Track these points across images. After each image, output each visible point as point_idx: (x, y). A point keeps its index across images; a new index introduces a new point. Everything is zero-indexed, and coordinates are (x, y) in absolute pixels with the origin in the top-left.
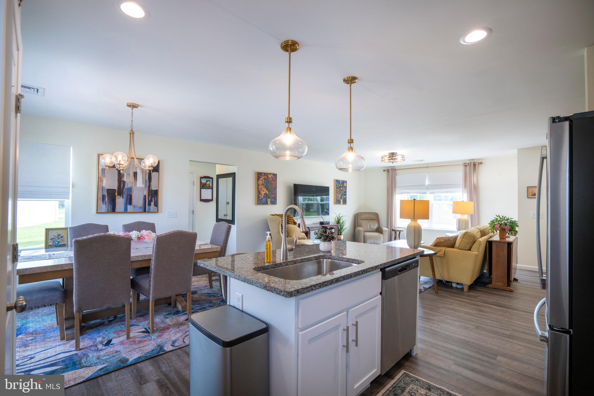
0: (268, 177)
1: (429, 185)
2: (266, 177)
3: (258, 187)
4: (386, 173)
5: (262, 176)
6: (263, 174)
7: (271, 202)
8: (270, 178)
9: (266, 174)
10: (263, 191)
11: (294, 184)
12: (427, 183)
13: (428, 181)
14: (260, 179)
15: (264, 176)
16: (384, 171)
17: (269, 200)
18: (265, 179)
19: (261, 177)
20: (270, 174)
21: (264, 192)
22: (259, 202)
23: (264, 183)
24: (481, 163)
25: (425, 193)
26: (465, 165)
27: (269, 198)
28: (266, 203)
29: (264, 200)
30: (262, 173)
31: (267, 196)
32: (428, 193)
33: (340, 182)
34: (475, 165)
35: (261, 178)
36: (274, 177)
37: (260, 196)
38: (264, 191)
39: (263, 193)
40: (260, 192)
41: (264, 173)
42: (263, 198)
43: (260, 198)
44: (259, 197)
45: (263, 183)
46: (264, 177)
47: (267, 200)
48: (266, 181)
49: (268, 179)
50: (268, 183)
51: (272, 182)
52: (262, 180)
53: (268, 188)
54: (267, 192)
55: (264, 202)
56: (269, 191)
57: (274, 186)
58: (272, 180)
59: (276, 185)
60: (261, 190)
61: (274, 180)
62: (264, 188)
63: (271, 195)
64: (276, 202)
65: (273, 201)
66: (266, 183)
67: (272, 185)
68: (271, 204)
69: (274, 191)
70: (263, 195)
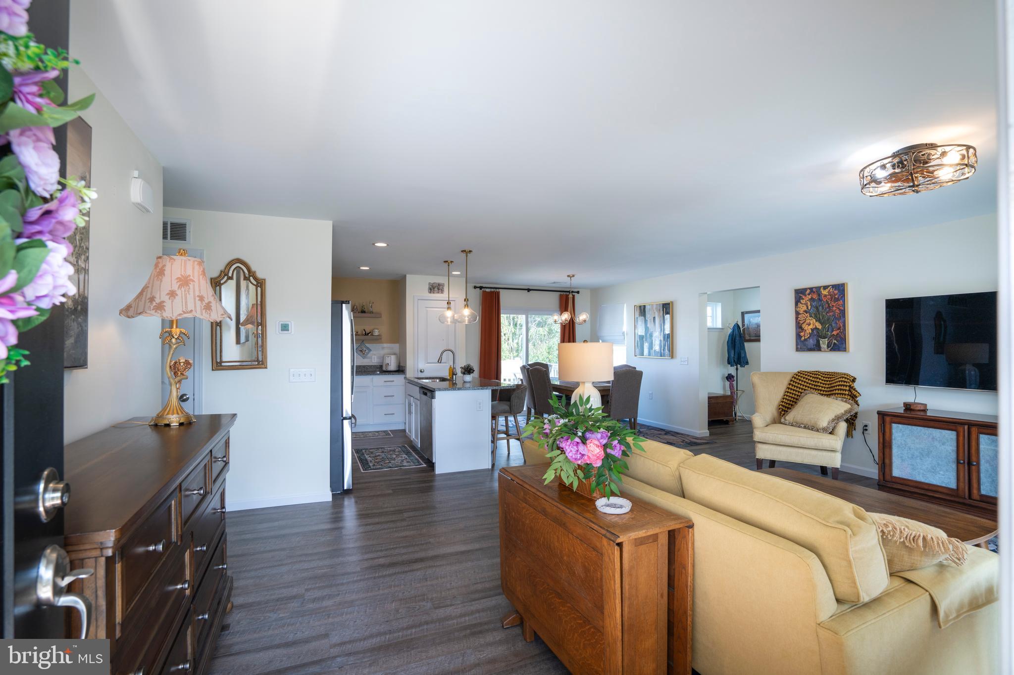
0: (819, 295)
2: (815, 296)
3: (797, 318)
5: (806, 296)
6: (808, 291)
7: (828, 347)
8: (825, 296)
9: (815, 291)
10: (809, 324)
14: (802, 301)
15: (809, 294)
17: (824, 343)
18: (812, 300)
19: (804, 297)
20: (825, 287)
21: (811, 327)
22: (799, 347)
23: (809, 308)
27: (825, 338)
28: (817, 348)
29: (811, 342)
30: (805, 290)
31: (818, 335)
35: (803, 299)
36: (836, 292)
37: (802, 334)
38: (812, 323)
39: (808, 329)
40: (801, 327)
41: (811, 289)
42: (809, 337)
43: (803, 338)
44: (798, 336)
45: (807, 308)
46: (810, 297)
47: (818, 342)
48: (813, 304)
49: (820, 300)
50: (820, 307)
51: (829, 304)
52: (805, 304)
53: (821, 318)
54: (819, 326)
55: (813, 347)
56: (822, 324)
57: (837, 311)
58: (832, 298)
59: (842, 309)
60: (803, 323)
61: (835, 298)
62: (810, 318)
63: (828, 331)
64: (844, 345)
65: (835, 343)
66: (815, 307)
67: (830, 309)
68: (831, 350)
69: (836, 323)
70: (810, 333)
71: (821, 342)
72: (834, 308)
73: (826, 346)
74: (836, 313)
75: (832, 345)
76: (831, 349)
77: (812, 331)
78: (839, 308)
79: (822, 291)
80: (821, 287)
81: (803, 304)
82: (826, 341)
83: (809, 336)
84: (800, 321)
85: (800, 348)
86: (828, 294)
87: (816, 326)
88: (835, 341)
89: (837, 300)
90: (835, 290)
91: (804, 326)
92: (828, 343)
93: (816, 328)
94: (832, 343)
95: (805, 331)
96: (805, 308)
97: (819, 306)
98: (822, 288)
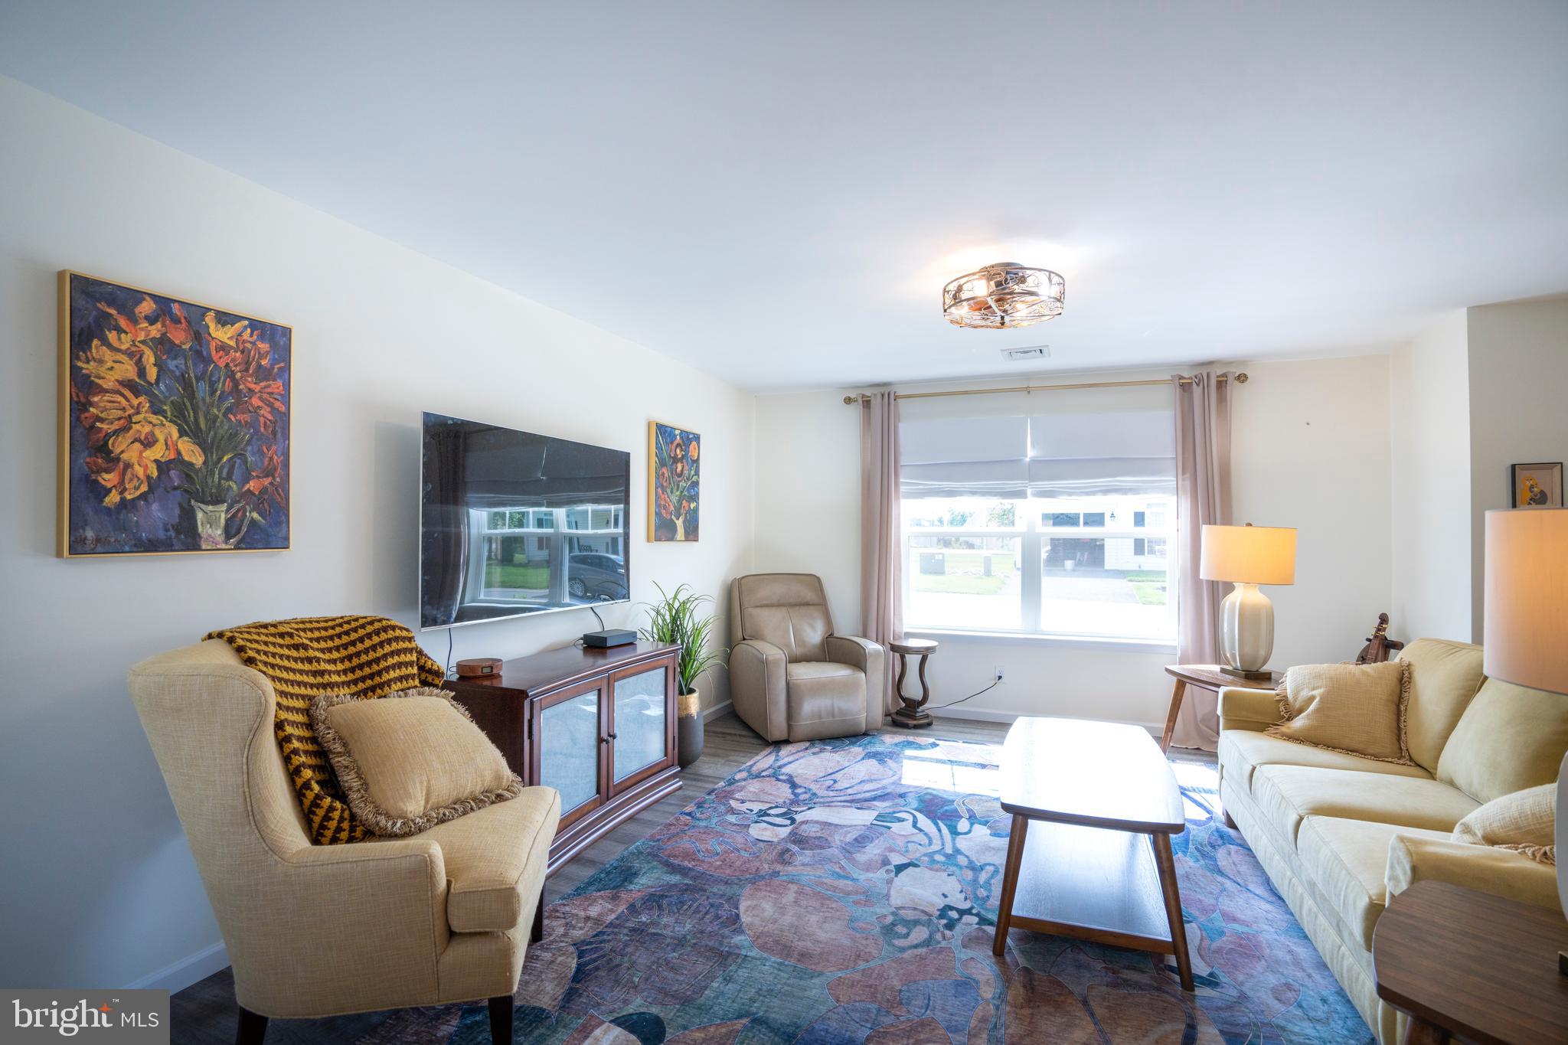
0: (199, 336)
1: (1034, 461)
2: (180, 336)
3: (80, 406)
4: (854, 412)
5: (134, 320)
6: (147, 307)
7: (228, 534)
8: (223, 348)
9: (180, 315)
10: (148, 442)
11: (426, 415)
12: (1031, 453)
13: (1033, 446)
14: (112, 336)
15: (152, 320)
16: (848, 401)
17: (211, 520)
18: (163, 344)
19: (123, 323)
20: (225, 318)
21: (158, 452)
22: (91, 534)
23: (152, 373)
24: (1242, 378)
25: (1021, 494)
26: (1185, 387)
27: (216, 501)
28: (181, 538)
29: (158, 515)
30: (137, 296)
31: (184, 484)
32: (1029, 491)
33: (675, 436)
34: (1221, 384)
35: (120, 330)
36: (264, 347)
37: (108, 479)
39: (143, 462)
40: (102, 449)
41: (164, 304)
42: (143, 496)
43: (113, 498)
44: (88, 489)
45: (142, 372)
46: (155, 331)
47: (188, 515)
48: (172, 364)
49: (200, 355)
50: (202, 384)
51: (236, 383)
52: (126, 352)
53: (203, 425)
54: (194, 455)
55: (161, 534)
56: (205, 448)
57: (265, 412)
58: (248, 364)
59: (283, 409)
60: (116, 432)
61: (259, 366)
62: (154, 418)
63: (229, 478)
64: (284, 531)
65: (253, 521)
66: (177, 379)
67: (238, 401)
68: (237, 547)
69: (261, 453)
70: (148, 477)
71: (200, 515)
72: (256, 402)
73: (218, 533)
74: (262, 420)
75: (244, 529)
76: (239, 542)
77: (159, 468)
78: (271, 405)
79: (212, 326)
80: (211, 310)
81: (118, 350)
82: (221, 513)
83: (144, 488)
84: (102, 420)
85: (98, 540)
86: (232, 343)
87: (179, 453)
88: (255, 515)
89: (262, 374)
90: (262, 338)
91: (120, 446)
92: (227, 521)
93: (179, 461)
94: (242, 521)
95: (128, 466)
96: (128, 370)
97: (198, 379)
98: (212, 314)
